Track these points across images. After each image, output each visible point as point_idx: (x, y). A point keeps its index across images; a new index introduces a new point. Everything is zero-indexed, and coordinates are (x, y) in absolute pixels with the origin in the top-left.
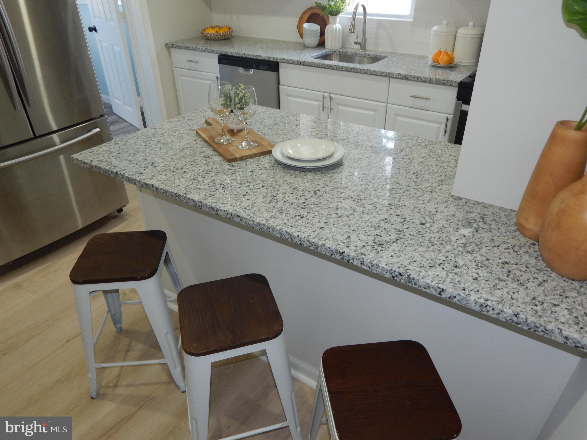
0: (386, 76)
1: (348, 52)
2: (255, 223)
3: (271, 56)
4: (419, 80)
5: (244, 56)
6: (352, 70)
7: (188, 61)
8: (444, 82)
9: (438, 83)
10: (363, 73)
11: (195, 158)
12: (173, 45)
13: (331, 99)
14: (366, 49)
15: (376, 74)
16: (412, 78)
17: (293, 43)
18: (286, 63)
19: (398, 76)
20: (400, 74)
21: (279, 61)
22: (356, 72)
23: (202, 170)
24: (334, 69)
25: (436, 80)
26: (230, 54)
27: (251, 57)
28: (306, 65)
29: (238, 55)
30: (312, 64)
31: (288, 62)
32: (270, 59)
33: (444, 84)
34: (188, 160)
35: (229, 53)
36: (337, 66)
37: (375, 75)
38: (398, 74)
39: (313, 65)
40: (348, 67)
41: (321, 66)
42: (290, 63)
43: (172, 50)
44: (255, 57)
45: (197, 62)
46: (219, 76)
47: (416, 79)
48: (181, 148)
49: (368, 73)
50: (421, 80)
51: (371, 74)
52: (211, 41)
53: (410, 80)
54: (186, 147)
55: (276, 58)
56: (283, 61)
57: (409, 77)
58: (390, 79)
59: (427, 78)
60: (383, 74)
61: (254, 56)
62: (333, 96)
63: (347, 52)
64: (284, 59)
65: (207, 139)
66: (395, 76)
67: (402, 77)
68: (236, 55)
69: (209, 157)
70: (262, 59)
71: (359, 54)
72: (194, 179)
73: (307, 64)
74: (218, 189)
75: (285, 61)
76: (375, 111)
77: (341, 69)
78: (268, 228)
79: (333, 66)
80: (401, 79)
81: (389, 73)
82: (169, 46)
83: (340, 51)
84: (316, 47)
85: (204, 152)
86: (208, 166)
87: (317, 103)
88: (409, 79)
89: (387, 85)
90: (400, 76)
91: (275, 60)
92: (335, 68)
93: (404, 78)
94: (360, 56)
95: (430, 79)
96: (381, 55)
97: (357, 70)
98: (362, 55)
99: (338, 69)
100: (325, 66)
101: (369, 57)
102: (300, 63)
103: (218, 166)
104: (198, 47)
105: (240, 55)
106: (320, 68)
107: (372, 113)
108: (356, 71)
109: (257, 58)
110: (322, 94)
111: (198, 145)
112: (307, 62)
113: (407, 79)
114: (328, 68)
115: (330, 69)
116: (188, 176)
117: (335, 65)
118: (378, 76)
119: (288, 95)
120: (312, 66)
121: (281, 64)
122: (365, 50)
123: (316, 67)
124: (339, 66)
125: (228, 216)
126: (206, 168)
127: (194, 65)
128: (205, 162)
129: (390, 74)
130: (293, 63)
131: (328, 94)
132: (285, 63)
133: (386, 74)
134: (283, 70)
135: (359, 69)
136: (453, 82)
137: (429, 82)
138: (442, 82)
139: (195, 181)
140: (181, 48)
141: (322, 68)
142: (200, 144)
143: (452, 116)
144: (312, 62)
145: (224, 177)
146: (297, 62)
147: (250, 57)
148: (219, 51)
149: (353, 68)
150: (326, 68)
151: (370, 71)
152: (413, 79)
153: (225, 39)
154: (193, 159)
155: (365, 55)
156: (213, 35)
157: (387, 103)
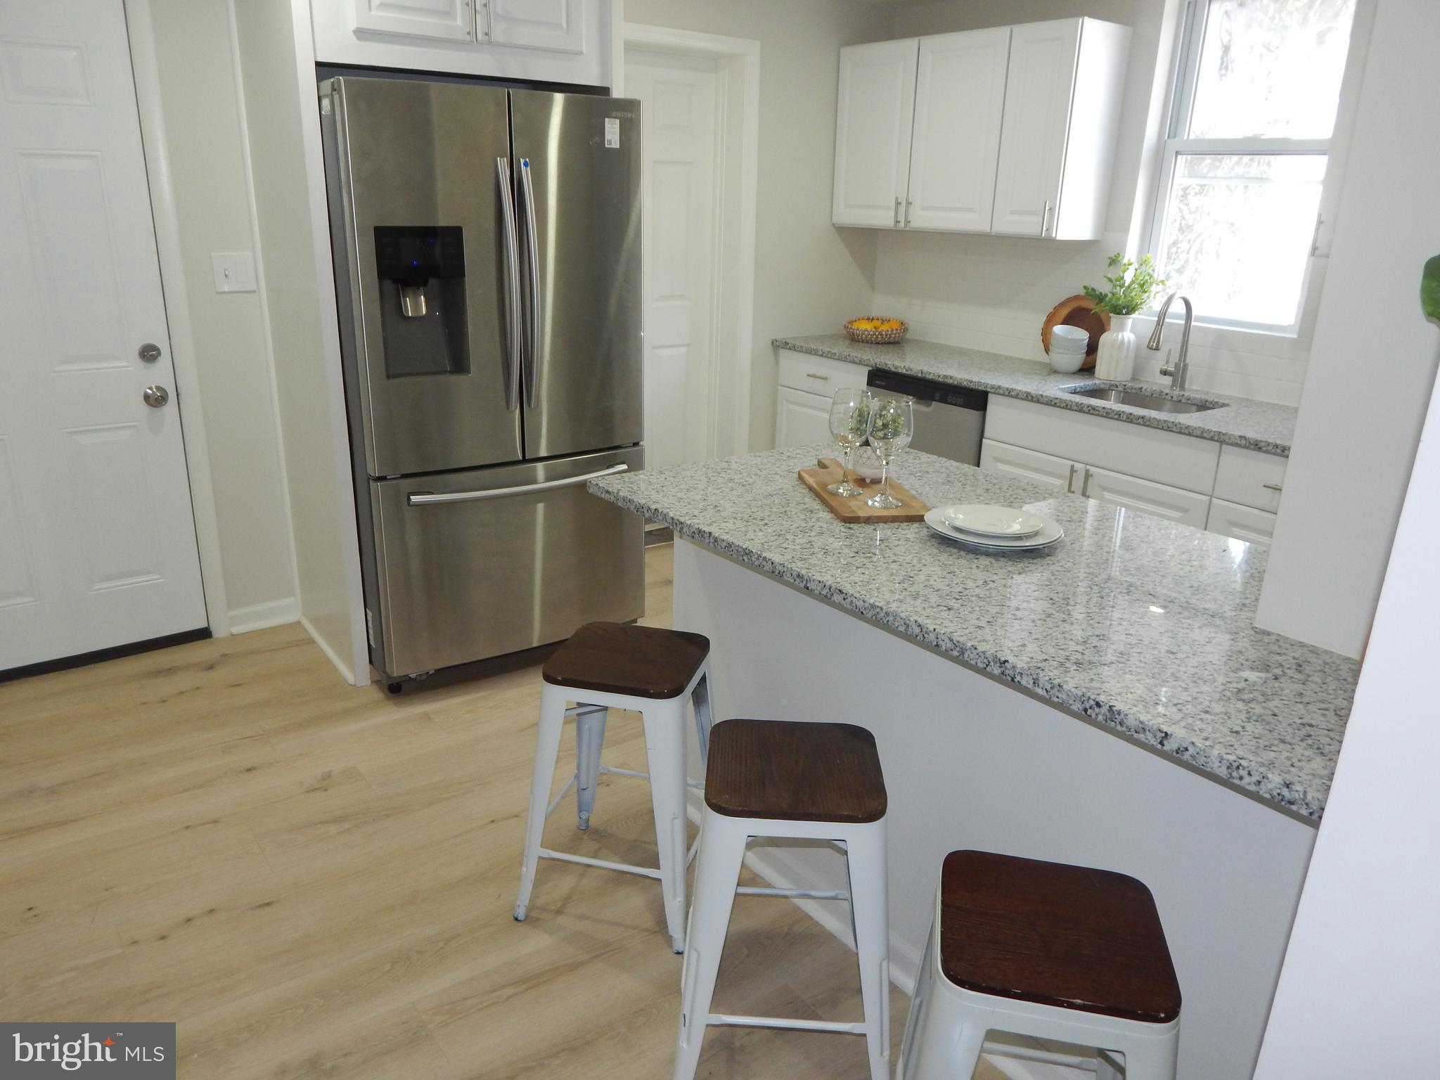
0: (1212, 439)
1: (1143, 390)
2: (867, 605)
3: (974, 380)
5: (920, 375)
6: (1140, 421)
7: (808, 375)
10: (1162, 429)
11: (788, 509)
12: (787, 343)
13: (1088, 475)
14: (1186, 386)
15: (1191, 432)
16: (1270, 448)
17: (1029, 362)
18: (1003, 395)
19: (1239, 442)
20: (1244, 437)
21: (988, 390)
22: (1148, 426)
23: (796, 525)
24: (1102, 416)
26: (893, 369)
27: (934, 378)
28: (1043, 403)
29: (909, 373)
30: (1056, 401)
31: (1007, 393)
32: (972, 386)
34: (774, 510)
35: (891, 367)
36: (1109, 411)
37: (1190, 434)
38: (1241, 437)
39: (1058, 404)
40: (1131, 414)
41: (1075, 408)
42: (1012, 396)
43: (784, 353)
44: (941, 380)
45: (825, 379)
47: (1279, 451)
48: (767, 493)
49: (1174, 429)
51: (1180, 433)
52: (861, 344)
53: (1267, 452)
54: (775, 493)
55: (984, 383)
56: (997, 392)
57: (1262, 444)
58: (1221, 448)
60: (1205, 435)
61: (939, 376)
62: (1092, 469)
63: (1141, 389)
64: (999, 387)
65: (815, 486)
66: (1233, 440)
67: (1248, 444)
68: (904, 371)
69: (812, 512)
70: (956, 383)
71: (1167, 394)
72: (779, 536)
73: (1045, 400)
74: (817, 553)
75: (1001, 392)
76: (1184, 510)
77: (1116, 417)
78: (887, 614)
79: (1100, 409)
80: (1245, 447)
81: (1220, 433)
82: (779, 346)
83: (1125, 386)
84: (1074, 373)
85: (804, 504)
86: (807, 522)
87: (1058, 482)
88: (1264, 449)
89: (1214, 458)
90: (1243, 442)
91: (980, 388)
92: (1105, 414)
93: (1252, 447)
94: (1170, 398)
96: (1216, 400)
97: (1150, 421)
98: (1175, 399)
99: (1110, 416)
100: (1083, 408)
101: (1188, 401)
102: (1032, 397)
103: (825, 526)
104: (833, 351)
105: (912, 373)
106: (1073, 410)
107: (1176, 514)
108: (1148, 423)
109: (946, 380)
110: (1071, 463)
111: (796, 493)
112: (1047, 397)
113: (1260, 449)
114: (1089, 413)
115: (1092, 414)
116: (770, 530)
117: (1104, 408)
118: (1196, 436)
119: (997, 460)
120: (1055, 405)
121: (991, 398)
122: (1182, 387)
123: (1063, 408)
124: (1114, 411)
125: (824, 592)
126: (803, 525)
127: (818, 385)
128: (803, 517)
129: (1221, 435)
130: (1016, 397)
131: (1084, 465)
132: (1000, 394)
133: (1212, 434)
134: (996, 409)
135: (1154, 418)
139: (781, 538)
140: (800, 351)
141: (1076, 411)
142: (800, 493)
144: (1057, 398)
145: (831, 540)
146: (1025, 395)
147: (931, 377)
148: (872, 362)
149: (1143, 418)
150: (1084, 412)
151: (1178, 426)
152: (1273, 451)
153: (890, 343)
154: (783, 510)
155: (1180, 398)
156: (866, 333)
157: (1211, 496)
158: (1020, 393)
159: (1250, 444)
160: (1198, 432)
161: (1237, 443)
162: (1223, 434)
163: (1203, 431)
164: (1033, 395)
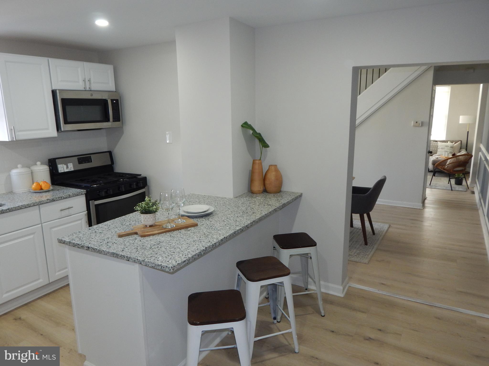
4: (63, 198)
8: (78, 194)
9: (74, 195)
10: (18, 209)
19: (47, 201)
20: (48, 199)
25: (73, 194)
33: (78, 195)
37: (29, 207)
47: (60, 199)
49: (23, 207)
50: (64, 198)
51: (26, 208)
53: (57, 200)
57: (55, 199)
58: (39, 206)
59: (67, 195)
60: (35, 204)
66: (45, 202)
76: (33, 233)
80: (50, 202)
81: (40, 201)
89: (38, 211)
95: (69, 195)
107: (31, 236)
108: (11, 210)
113: (54, 201)
118: (31, 207)
133: (37, 203)
135: (13, 207)
136: (82, 192)
137: (69, 197)
138: (76, 194)
143: (87, 211)
152: (59, 199)
157: (41, 224)
159: (51, 200)
160: (33, 205)
161: (47, 202)
162: (41, 201)
163: (34, 203)
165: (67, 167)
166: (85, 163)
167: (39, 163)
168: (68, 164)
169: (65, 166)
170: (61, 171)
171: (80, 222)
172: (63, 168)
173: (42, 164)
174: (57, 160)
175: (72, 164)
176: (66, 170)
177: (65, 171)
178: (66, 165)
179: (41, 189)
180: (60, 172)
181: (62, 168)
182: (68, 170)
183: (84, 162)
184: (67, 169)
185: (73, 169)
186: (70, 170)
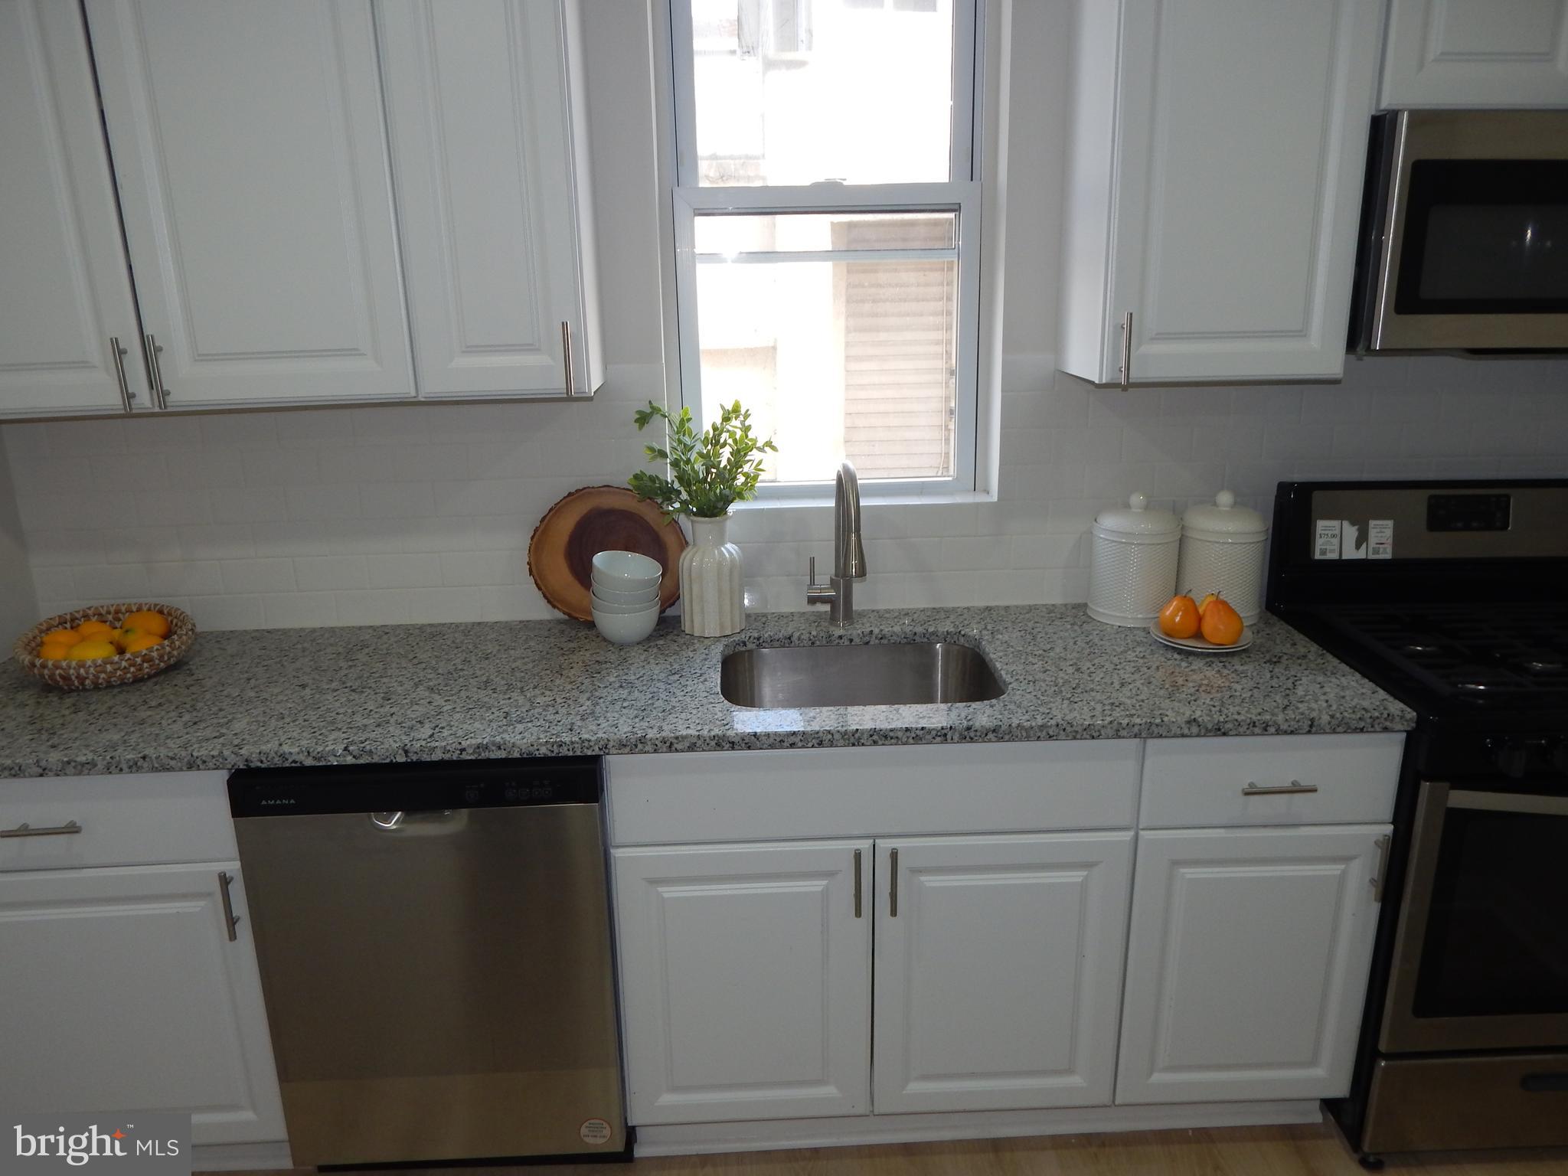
3: (564, 738)
4: (1272, 730)
5: (401, 759)
6: (991, 736)
8: (1363, 724)
9: (1340, 729)
13: (894, 858)
16: (1242, 729)
18: (653, 751)
20: (1196, 719)
21: (610, 750)
25: (1335, 722)
26: (309, 762)
27: (447, 757)
28: (760, 748)
29: (364, 760)
30: (792, 739)
31: (663, 748)
32: (563, 751)
35: (301, 758)
36: (920, 733)
38: (1188, 722)
40: (968, 728)
45: (67, 829)
46: (233, 867)
47: (1257, 730)
50: (1278, 729)
53: (1238, 736)
55: (598, 741)
56: (633, 748)
57: (1230, 724)
58: (1145, 743)
60: (1125, 731)
61: (463, 750)
62: (905, 843)
63: (791, 637)
64: (642, 740)
67: (1203, 731)
70: (516, 755)
71: (840, 637)
73: (766, 743)
75: (649, 748)
76: (1087, 865)
77: (938, 739)
79: (900, 734)
80: (1198, 735)
81: (1152, 723)
87: (824, 885)
89: (1131, 763)
90: (1195, 730)
91: (589, 753)
92: (910, 740)
93: (1214, 732)
94: (847, 643)
95: (1312, 720)
97: (1011, 732)
98: (857, 640)
99: (924, 741)
100: (858, 738)
101: (884, 641)
102: (733, 743)
105: (376, 759)
107: (1076, 876)
108: (1007, 737)
109: (484, 755)
110: (854, 843)
112: (768, 735)
113: (1225, 733)
114: (873, 745)
117: (907, 729)
119: (655, 882)
122: (851, 620)
124: (930, 731)
129: (1154, 727)
131: (884, 841)
133: (1136, 729)
136: (1392, 720)
138: (1354, 724)
143: (1391, 827)
144: (794, 733)
146: (713, 743)
148: (232, 759)
149: (995, 730)
151: (1068, 729)
152: (1249, 730)
155: (867, 639)
156: (109, 668)
157: (1137, 829)
158: (699, 743)
159: (1207, 730)
161: (1184, 732)
164: (736, 740)
165: (1362, 539)
166: (1467, 528)
167: (1225, 498)
168: (1372, 523)
169: (1351, 532)
170: (1324, 552)
171: (1336, 869)
172: (1336, 541)
173: (1241, 503)
174: (1318, 496)
175: (1390, 523)
176: (1351, 553)
177: (1344, 557)
178: (1356, 527)
179: (1198, 635)
180: (1318, 556)
181: (1334, 536)
182: (1361, 554)
183: (1460, 525)
184: (1358, 546)
185: (1389, 550)
186: (1371, 557)
